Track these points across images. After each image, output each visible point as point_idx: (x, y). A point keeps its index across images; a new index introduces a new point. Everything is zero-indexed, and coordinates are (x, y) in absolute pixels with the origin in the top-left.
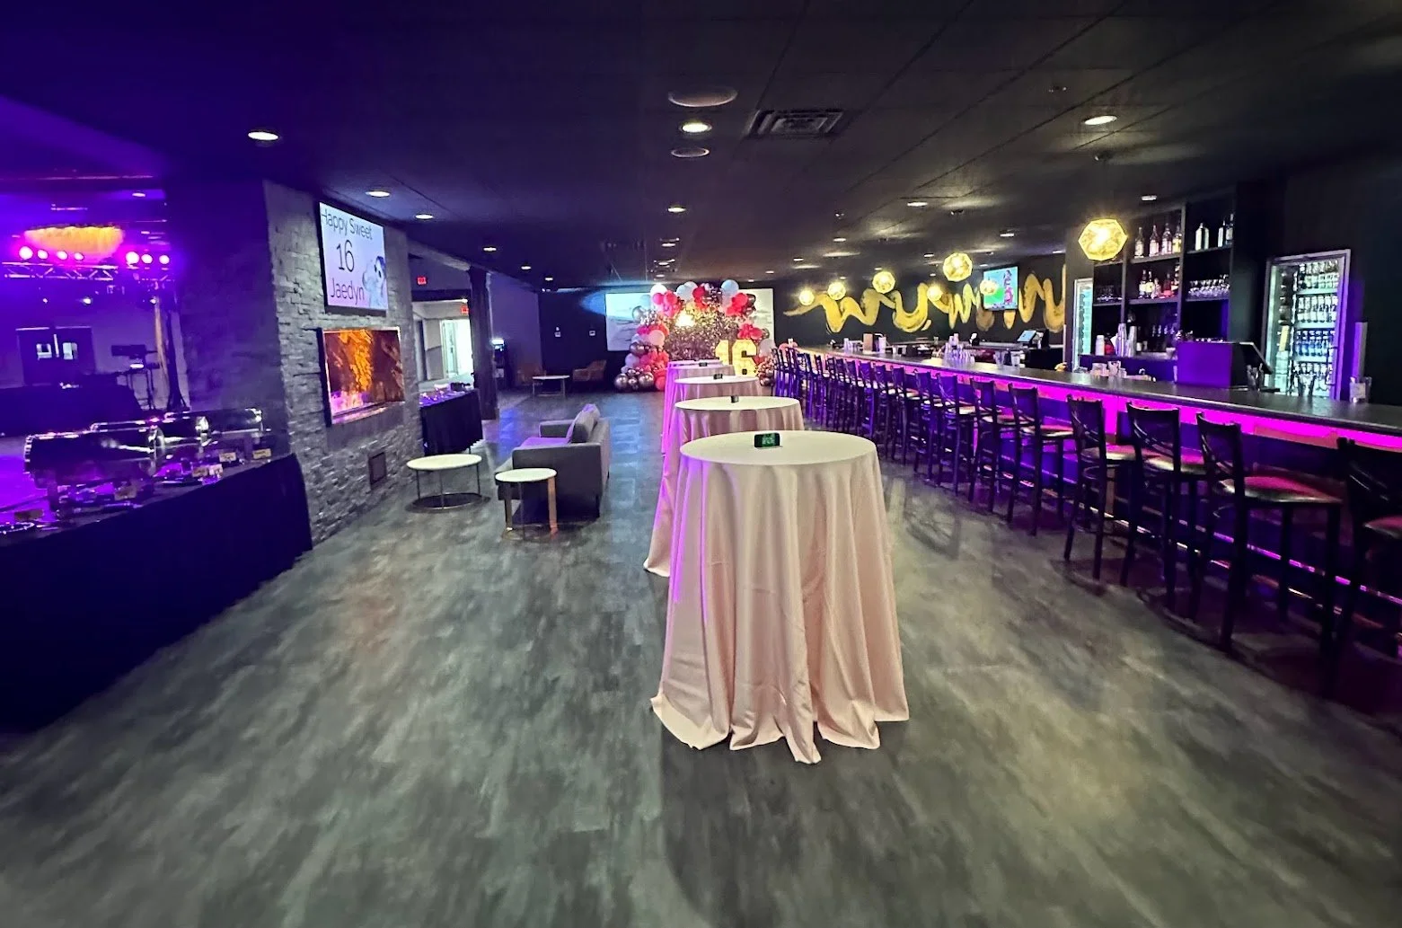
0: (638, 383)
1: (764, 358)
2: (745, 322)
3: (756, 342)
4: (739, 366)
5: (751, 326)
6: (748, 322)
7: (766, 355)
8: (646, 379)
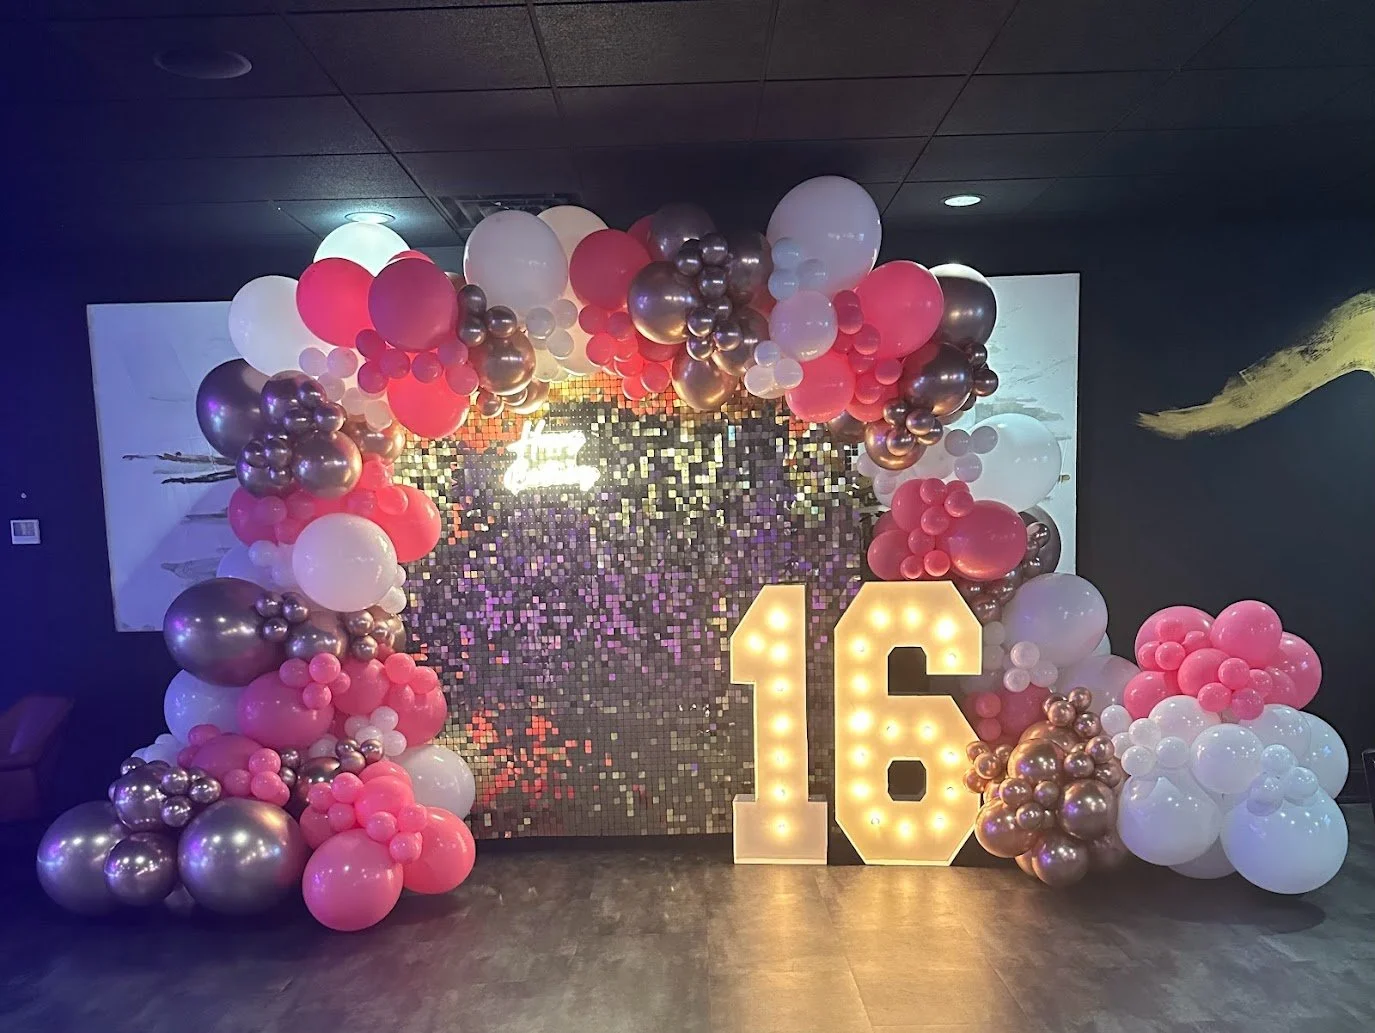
0: (175, 877)
1: (1037, 694)
2: (919, 471)
3: (981, 596)
4: (874, 740)
5: (959, 490)
6: (937, 465)
7: (1047, 678)
8: (228, 854)
